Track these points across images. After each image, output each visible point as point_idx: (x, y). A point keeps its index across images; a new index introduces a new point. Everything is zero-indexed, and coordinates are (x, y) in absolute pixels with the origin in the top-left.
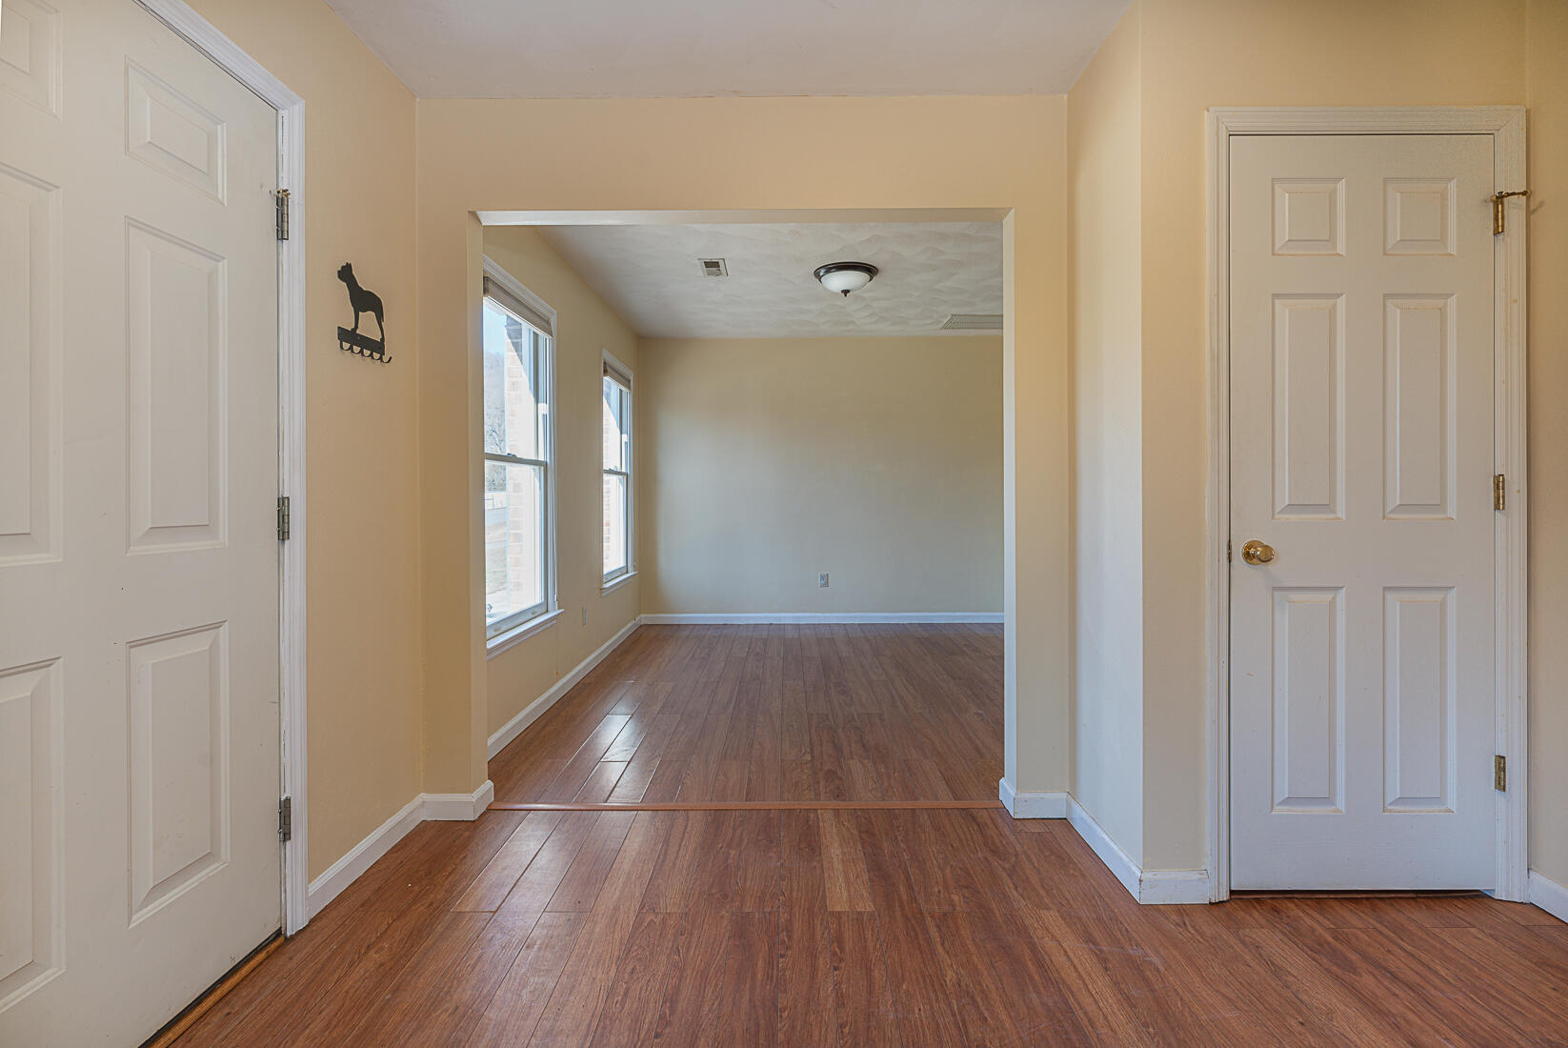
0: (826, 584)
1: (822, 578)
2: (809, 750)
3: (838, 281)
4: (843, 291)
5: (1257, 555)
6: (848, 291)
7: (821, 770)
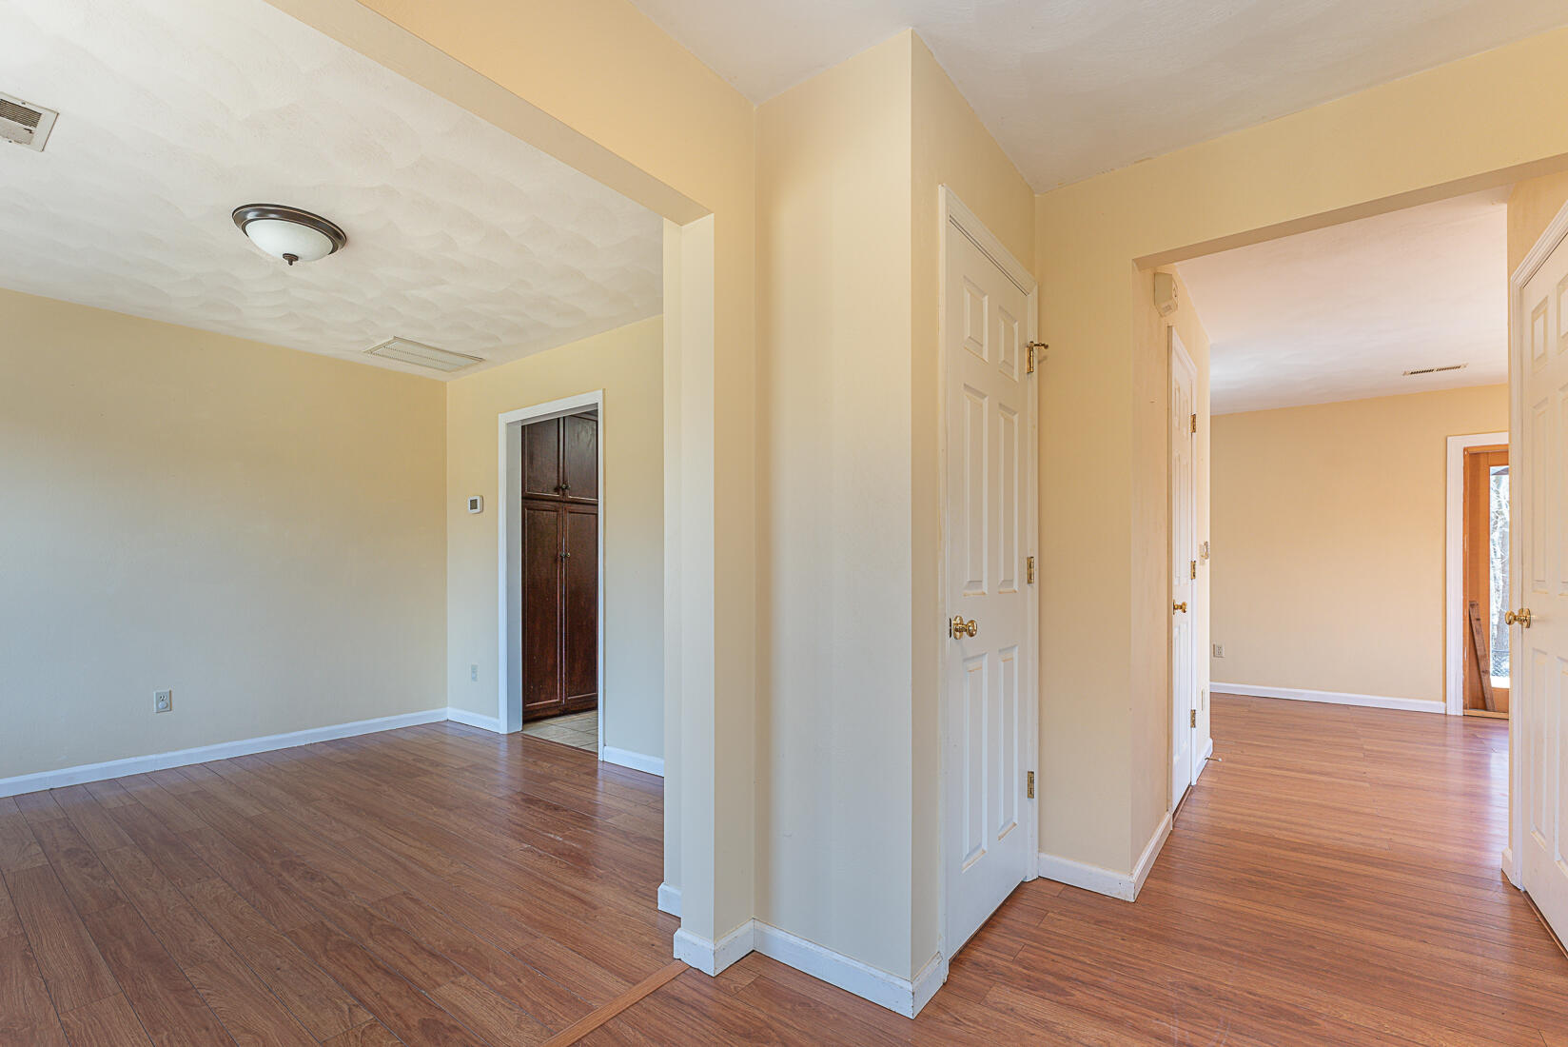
0: (169, 707)
1: (161, 698)
2: (351, 1000)
3: (271, 237)
4: (285, 256)
5: (962, 630)
6: (296, 258)
7: (408, 1027)
